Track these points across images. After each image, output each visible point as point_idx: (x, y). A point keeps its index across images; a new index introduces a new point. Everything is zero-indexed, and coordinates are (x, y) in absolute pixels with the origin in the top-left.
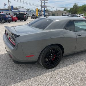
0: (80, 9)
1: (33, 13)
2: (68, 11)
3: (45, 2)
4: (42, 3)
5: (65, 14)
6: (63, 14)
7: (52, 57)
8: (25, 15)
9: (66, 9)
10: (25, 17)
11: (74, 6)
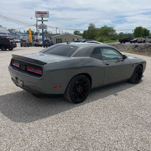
0: (99, 33)
1: (21, 36)
2: (81, 35)
3: (44, 19)
4: (39, 21)
5: (78, 39)
6: (74, 39)
7: (79, 89)
8: (11, 41)
9: (77, 31)
10: (12, 43)
11: (89, 28)
